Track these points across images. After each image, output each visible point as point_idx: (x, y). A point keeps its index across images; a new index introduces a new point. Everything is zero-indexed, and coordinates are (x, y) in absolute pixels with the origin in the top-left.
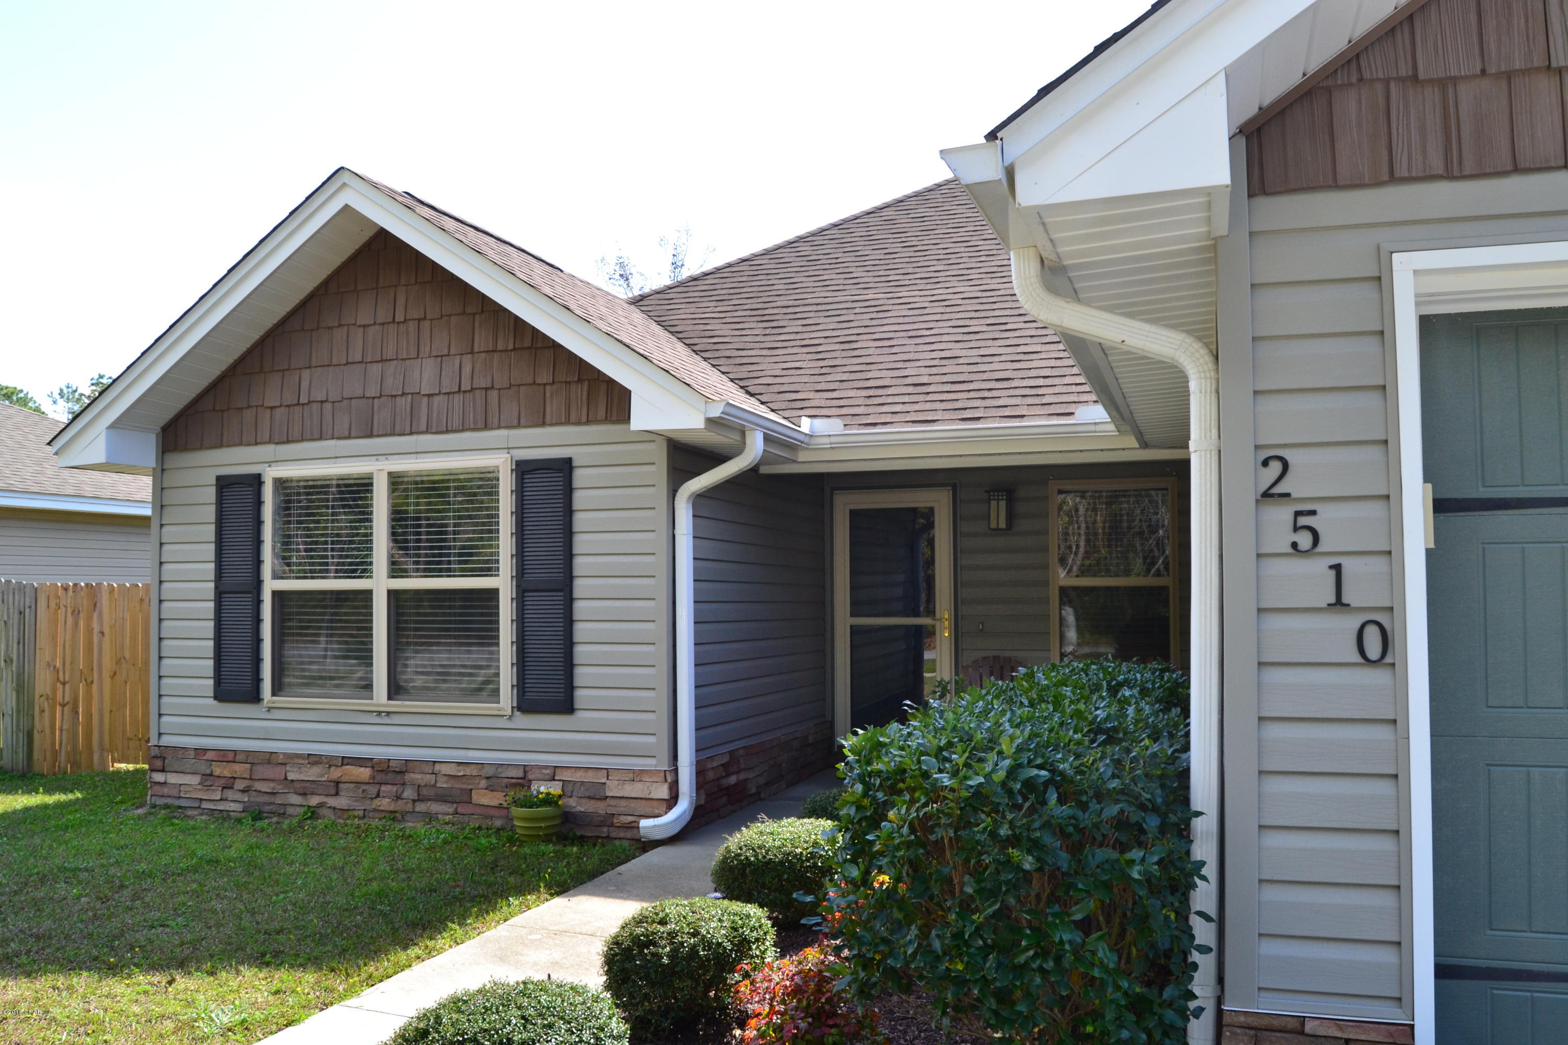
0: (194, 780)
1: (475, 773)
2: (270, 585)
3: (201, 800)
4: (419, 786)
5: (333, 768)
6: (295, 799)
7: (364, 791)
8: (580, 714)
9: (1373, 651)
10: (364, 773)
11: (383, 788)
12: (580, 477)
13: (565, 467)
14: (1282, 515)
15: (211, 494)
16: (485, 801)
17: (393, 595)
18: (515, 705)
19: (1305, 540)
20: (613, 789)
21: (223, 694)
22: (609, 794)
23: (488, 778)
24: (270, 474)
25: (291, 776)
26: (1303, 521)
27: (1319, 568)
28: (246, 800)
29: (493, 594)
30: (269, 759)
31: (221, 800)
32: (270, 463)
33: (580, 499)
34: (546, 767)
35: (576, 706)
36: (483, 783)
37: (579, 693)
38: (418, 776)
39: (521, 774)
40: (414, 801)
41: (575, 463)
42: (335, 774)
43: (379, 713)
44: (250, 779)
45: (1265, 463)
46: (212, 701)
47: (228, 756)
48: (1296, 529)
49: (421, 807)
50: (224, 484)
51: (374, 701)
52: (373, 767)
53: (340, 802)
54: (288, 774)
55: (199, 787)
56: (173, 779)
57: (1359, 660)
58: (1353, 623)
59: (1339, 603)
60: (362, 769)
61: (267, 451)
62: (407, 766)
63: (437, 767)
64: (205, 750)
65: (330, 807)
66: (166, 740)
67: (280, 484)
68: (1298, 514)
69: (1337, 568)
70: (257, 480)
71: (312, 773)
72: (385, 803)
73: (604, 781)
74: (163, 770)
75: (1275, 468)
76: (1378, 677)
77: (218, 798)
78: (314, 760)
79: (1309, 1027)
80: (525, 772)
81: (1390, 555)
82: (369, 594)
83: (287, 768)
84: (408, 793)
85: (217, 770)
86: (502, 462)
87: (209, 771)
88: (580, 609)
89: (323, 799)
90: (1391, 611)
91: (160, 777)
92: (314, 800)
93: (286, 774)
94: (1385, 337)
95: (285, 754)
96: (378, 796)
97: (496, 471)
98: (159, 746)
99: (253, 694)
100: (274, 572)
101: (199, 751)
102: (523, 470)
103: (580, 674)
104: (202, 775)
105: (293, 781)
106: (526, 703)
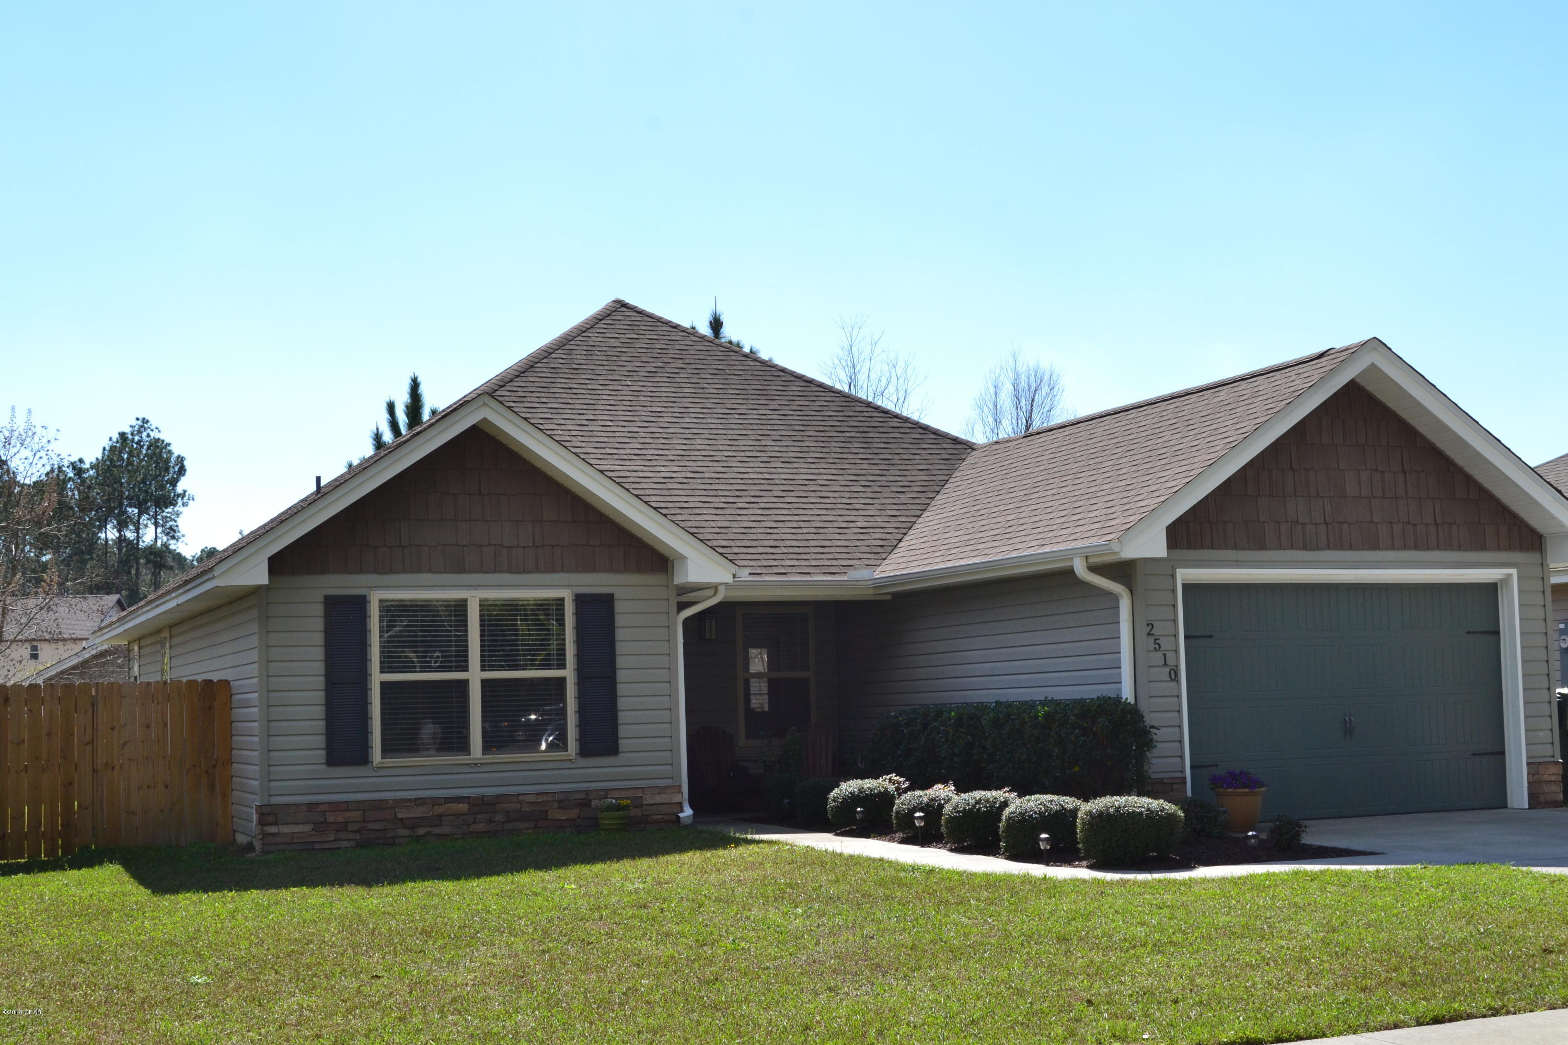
0: (308, 828)
1: (550, 799)
2: (377, 677)
3: (313, 843)
4: (508, 812)
5: (436, 807)
6: (405, 832)
7: (463, 820)
8: (621, 755)
9: (1173, 677)
10: (464, 807)
11: (478, 817)
12: (619, 607)
13: (608, 600)
14: (1152, 640)
15: (319, 610)
16: (558, 816)
17: (484, 682)
18: (578, 752)
19: (1157, 647)
20: (648, 799)
21: (333, 760)
22: (645, 802)
23: (559, 802)
24: (376, 598)
25: (400, 816)
26: (1157, 641)
27: (1159, 655)
28: (358, 837)
29: (563, 680)
30: (379, 805)
31: (335, 840)
33: (619, 620)
34: (602, 790)
35: (621, 749)
36: (556, 805)
37: (621, 742)
38: (508, 805)
39: (584, 796)
40: (503, 822)
41: (616, 597)
42: (439, 810)
43: (476, 764)
44: (364, 821)
45: (1148, 625)
46: (324, 767)
47: (337, 807)
48: (1155, 643)
49: (508, 826)
50: (332, 603)
51: (472, 756)
52: (469, 803)
53: (445, 830)
54: (397, 815)
55: (313, 833)
56: (285, 829)
57: (1169, 679)
58: (1167, 670)
59: (1165, 664)
60: (461, 805)
61: (372, 578)
62: (498, 799)
63: (521, 798)
64: (317, 804)
65: (435, 835)
66: (275, 800)
67: (385, 606)
68: (1155, 640)
69: (1165, 654)
70: (361, 602)
71: (419, 812)
72: (480, 827)
73: (641, 795)
74: (275, 824)
75: (1150, 626)
76: (1174, 684)
77: (332, 838)
78: (419, 802)
80: (587, 794)
81: (1176, 651)
82: (466, 682)
83: (397, 810)
84: (499, 818)
85: (331, 818)
86: (567, 595)
87: (322, 820)
88: (621, 689)
89: (429, 829)
90: (1177, 666)
91: (272, 829)
92: (421, 831)
93: (395, 814)
94: (1174, 591)
95: (394, 800)
96: (474, 822)
97: (562, 600)
98: (270, 806)
99: (363, 758)
100: (381, 668)
101: (311, 806)
102: (580, 599)
103: (623, 731)
104: (314, 824)
105: (402, 819)
106: (586, 750)
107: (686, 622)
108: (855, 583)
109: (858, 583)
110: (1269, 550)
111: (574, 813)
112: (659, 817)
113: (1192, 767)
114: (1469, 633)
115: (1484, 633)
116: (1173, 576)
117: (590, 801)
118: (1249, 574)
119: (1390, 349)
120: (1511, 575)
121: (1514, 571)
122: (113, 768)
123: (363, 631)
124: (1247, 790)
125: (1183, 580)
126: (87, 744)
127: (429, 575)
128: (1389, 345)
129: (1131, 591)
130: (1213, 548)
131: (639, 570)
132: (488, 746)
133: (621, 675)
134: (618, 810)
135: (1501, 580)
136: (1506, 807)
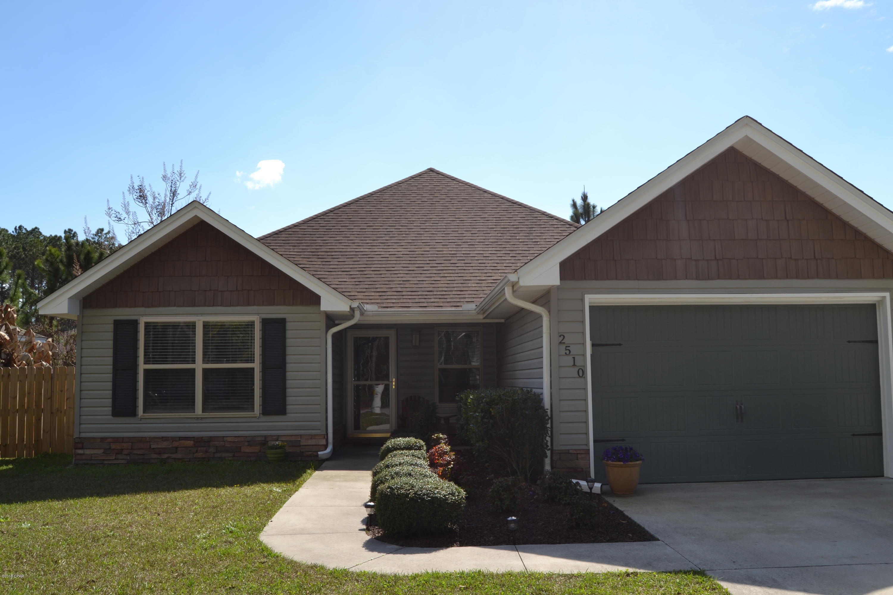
0: (100, 452)
1: (243, 440)
2: (142, 367)
3: (104, 460)
4: (217, 447)
5: (174, 442)
6: (155, 456)
7: (190, 450)
8: (288, 415)
9: (581, 374)
10: (190, 443)
11: (199, 449)
12: (289, 325)
13: (282, 322)
14: (563, 347)
15: (111, 327)
16: (247, 450)
17: (205, 371)
18: (261, 412)
19: (568, 352)
20: (303, 442)
21: (116, 413)
22: (302, 444)
23: (248, 442)
24: (143, 321)
25: (153, 447)
26: (567, 348)
27: (570, 358)
28: (129, 458)
29: (253, 369)
30: (141, 440)
31: (115, 459)
32: (143, 315)
33: (289, 334)
34: (275, 436)
35: (287, 412)
36: (246, 444)
37: (288, 407)
38: (217, 443)
39: (263, 439)
40: (214, 453)
41: (287, 320)
42: (176, 444)
43: (198, 418)
44: (132, 449)
45: (560, 336)
46: (111, 417)
47: (117, 440)
48: (566, 350)
49: (217, 455)
50: (117, 324)
51: (196, 413)
52: (194, 441)
53: (179, 456)
54: (151, 446)
55: (103, 454)
56: (87, 452)
57: (578, 376)
58: (576, 369)
59: (574, 365)
60: (189, 442)
61: (142, 310)
62: (211, 439)
63: (225, 439)
64: (106, 438)
65: (172, 458)
66: (83, 435)
67: (148, 325)
68: (566, 347)
69: (574, 358)
70: (135, 323)
71: (164, 445)
72: (200, 455)
73: (299, 439)
74: (82, 448)
75: (562, 337)
76: (582, 380)
77: (114, 458)
78: (164, 439)
79: (570, 451)
80: (265, 438)
81: (584, 355)
82: (193, 370)
83: (151, 443)
84: (212, 450)
85: (113, 446)
86: (256, 319)
87: (108, 447)
88: (289, 375)
89: (170, 455)
90: (585, 366)
91: (80, 451)
92: (165, 456)
93: (150, 446)
94: (583, 311)
95: (150, 438)
96: (197, 452)
97: (254, 322)
98: (80, 438)
99: (133, 413)
100: (144, 361)
101: (103, 439)
102: (265, 322)
103: (289, 400)
104: (104, 449)
105: (154, 448)
106: (266, 412)
107: (334, 335)
108: (468, 312)
110: (666, 280)
111: (256, 449)
112: (311, 453)
113: (595, 441)
114: (849, 342)
115: (863, 342)
116: (582, 300)
117: (268, 442)
118: (651, 298)
119: (761, 124)
120: (885, 297)
121: (887, 295)
123: (136, 340)
124: (622, 463)
125: (590, 303)
126: (49, 399)
127: (175, 308)
128: (759, 121)
129: (549, 312)
130: (617, 279)
131: (302, 304)
132: (206, 408)
133: (289, 367)
135: (879, 301)
136: (883, 476)
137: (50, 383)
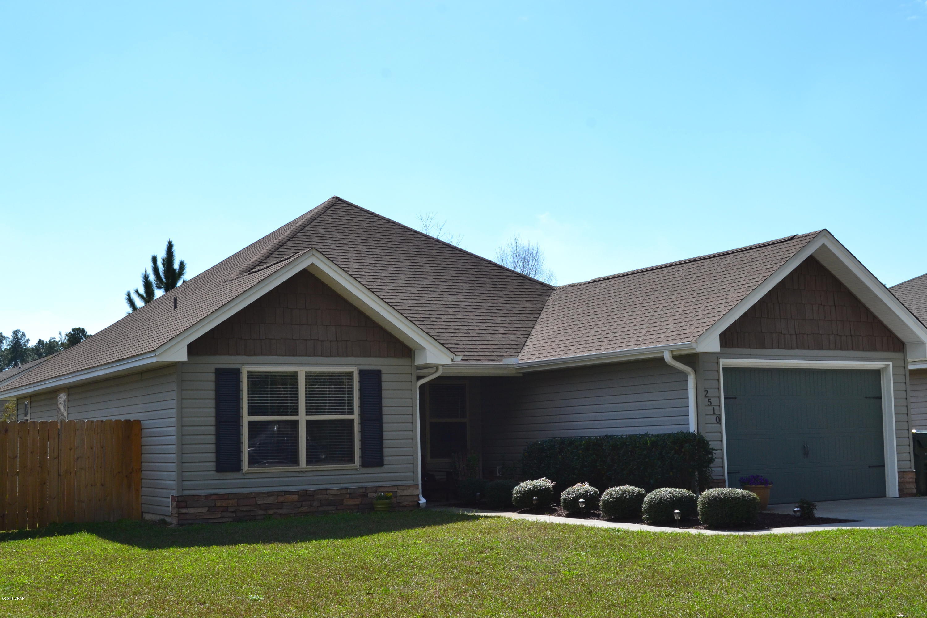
0: (205, 510)
1: (345, 492)
2: (246, 418)
3: (208, 519)
4: (321, 500)
5: (279, 497)
6: (261, 512)
7: (295, 505)
8: (385, 466)
9: (718, 421)
10: (295, 497)
11: (304, 503)
12: (384, 377)
13: (377, 374)
14: (707, 399)
15: (212, 377)
16: (349, 503)
17: (308, 422)
18: (361, 464)
19: (710, 403)
20: (400, 493)
21: (220, 468)
22: (398, 495)
23: (349, 494)
24: (245, 370)
25: (259, 502)
27: (711, 408)
28: (234, 516)
29: (352, 421)
30: (247, 496)
31: (221, 517)
32: (243, 364)
33: (384, 386)
34: (375, 487)
35: (385, 462)
36: (348, 496)
37: (385, 458)
38: (320, 496)
39: (364, 491)
40: (318, 506)
41: (383, 372)
42: (281, 499)
43: (302, 471)
44: (238, 506)
45: (705, 391)
46: (214, 473)
47: (222, 497)
48: (709, 402)
49: (321, 509)
50: (219, 373)
51: (300, 467)
52: (298, 495)
53: (285, 511)
55: (208, 513)
56: (192, 511)
57: (716, 422)
58: (715, 417)
59: (714, 414)
60: (294, 496)
61: (244, 358)
62: (316, 492)
63: (328, 492)
64: (210, 495)
65: (279, 514)
66: (186, 493)
67: (251, 375)
68: (709, 399)
69: (714, 408)
70: (237, 373)
71: (270, 500)
72: (305, 509)
73: (396, 490)
74: (186, 507)
75: (706, 392)
76: (718, 425)
77: (219, 516)
78: (270, 494)
79: (715, 481)
80: (366, 490)
81: (720, 406)
82: (296, 423)
83: (257, 499)
84: (315, 504)
85: (218, 504)
86: (354, 370)
87: (213, 505)
88: (385, 426)
89: (276, 511)
90: (720, 415)
91: (184, 511)
92: (271, 512)
93: (256, 502)
94: (718, 372)
95: (255, 493)
96: (301, 506)
97: (353, 372)
98: (183, 496)
99: (237, 468)
100: (248, 413)
101: (207, 496)
102: (362, 373)
103: (386, 451)
104: (209, 507)
105: (260, 504)
106: (365, 464)
107: (421, 387)
108: (506, 366)
109: (508, 366)
110: (767, 348)
111: (358, 501)
112: (406, 503)
113: (728, 473)
114: (866, 398)
115: (874, 398)
116: (718, 363)
117: (367, 494)
118: (756, 363)
119: (833, 236)
120: (889, 365)
121: (890, 363)
122: (71, 474)
123: (238, 390)
124: (763, 486)
125: (723, 365)
126: (55, 458)
127: (276, 357)
128: (832, 234)
129: (695, 371)
130: (738, 347)
131: (396, 356)
132: (309, 461)
133: (385, 419)
134: (386, 499)
135: (883, 368)
136: (885, 497)
137: (57, 440)
